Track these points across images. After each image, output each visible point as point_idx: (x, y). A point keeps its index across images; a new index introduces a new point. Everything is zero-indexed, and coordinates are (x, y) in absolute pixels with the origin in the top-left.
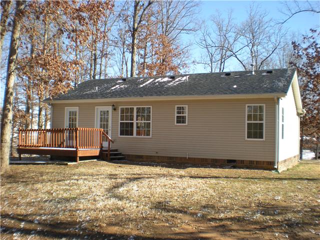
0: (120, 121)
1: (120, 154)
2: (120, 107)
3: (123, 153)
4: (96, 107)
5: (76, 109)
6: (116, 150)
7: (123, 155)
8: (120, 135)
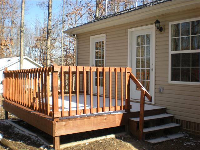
0: (171, 52)
1: (171, 119)
2: (170, 24)
3: (177, 117)
4: (129, 30)
5: (102, 38)
6: (164, 111)
7: (177, 121)
8: (172, 80)
